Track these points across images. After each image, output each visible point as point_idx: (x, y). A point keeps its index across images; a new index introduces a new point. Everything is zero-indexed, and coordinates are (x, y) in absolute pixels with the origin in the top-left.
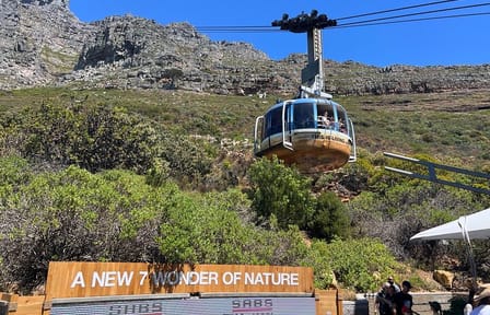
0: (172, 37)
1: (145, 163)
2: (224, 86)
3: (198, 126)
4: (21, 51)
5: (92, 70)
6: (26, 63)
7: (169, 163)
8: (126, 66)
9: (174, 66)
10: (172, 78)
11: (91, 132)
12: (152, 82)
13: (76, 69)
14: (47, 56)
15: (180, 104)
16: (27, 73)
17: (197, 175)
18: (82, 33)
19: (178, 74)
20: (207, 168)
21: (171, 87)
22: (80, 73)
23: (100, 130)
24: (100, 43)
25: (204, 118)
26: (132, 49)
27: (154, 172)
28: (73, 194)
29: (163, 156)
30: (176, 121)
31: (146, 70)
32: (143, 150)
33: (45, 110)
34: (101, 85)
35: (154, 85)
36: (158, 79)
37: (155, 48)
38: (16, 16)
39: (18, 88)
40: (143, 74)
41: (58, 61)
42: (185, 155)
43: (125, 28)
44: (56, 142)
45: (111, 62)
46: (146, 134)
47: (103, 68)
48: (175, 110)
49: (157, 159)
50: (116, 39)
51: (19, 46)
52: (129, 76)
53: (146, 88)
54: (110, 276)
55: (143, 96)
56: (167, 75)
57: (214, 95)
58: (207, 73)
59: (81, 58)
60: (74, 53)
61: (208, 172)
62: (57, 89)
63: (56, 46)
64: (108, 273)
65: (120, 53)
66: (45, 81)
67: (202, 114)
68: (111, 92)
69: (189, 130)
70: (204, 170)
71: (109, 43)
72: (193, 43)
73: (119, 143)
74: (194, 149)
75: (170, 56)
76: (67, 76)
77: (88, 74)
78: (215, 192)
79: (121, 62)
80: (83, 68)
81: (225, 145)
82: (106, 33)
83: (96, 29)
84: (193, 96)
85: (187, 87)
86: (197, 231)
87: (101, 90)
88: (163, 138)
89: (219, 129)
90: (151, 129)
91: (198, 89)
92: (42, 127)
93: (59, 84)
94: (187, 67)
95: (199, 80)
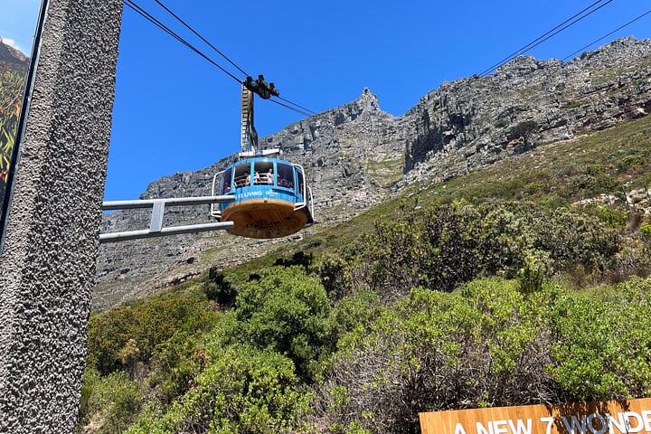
0: (506, 84)
1: (514, 261)
2: (606, 114)
3: (583, 186)
4: (349, 175)
5: (423, 166)
6: (356, 185)
7: (549, 253)
8: (459, 146)
9: (522, 118)
10: (523, 136)
11: (435, 241)
12: (498, 151)
13: (406, 171)
14: (374, 170)
15: (546, 166)
16: (360, 195)
17: (598, 258)
18: (401, 129)
19: (530, 126)
20: (610, 244)
21: (526, 148)
22: (411, 174)
23: (445, 235)
24: (422, 132)
25: (589, 172)
26: (459, 122)
27: (527, 272)
28: (423, 323)
29: (538, 245)
30: (547, 191)
31: (486, 139)
32: (505, 244)
33: (380, 230)
34: (438, 179)
35: (502, 154)
36: (505, 145)
37: (489, 108)
38: (335, 142)
39: (357, 214)
40: (483, 146)
41: (385, 171)
42: (570, 235)
43: (445, 101)
44: (400, 263)
45: (441, 148)
46: (502, 222)
47: (435, 159)
48: (541, 176)
49: (528, 252)
50: (439, 119)
51: (346, 171)
52: (467, 156)
53: (492, 162)
54: (500, 427)
55: (491, 174)
56: (515, 134)
57: (595, 134)
58: (573, 109)
59: (407, 157)
60: (399, 155)
61: (616, 250)
62: (392, 202)
63: (380, 156)
64: (496, 423)
65: (448, 133)
66: (381, 196)
67: (583, 168)
68: (451, 183)
69: (568, 197)
70: (609, 249)
71: (431, 127)
72: (537, 79)
73: (473, 245)
74: (581, 223)
75: (511, 110)
76: (399, 184)
77: (420, 172)
78: (635, 279)
79: (453, 143)
80: (413, 168)
81: (637, 201)
82: (426, 117)
83: (414, 118)
84: (560, 148)
85: (548, 137)
86: (612, 347)
87: (440, 185)
88: (530, 220)
89: (620, 179)
90: (508, 215)
91: (567, 136)
92: (382, 250)
93: (393, 196)
94: (540, 112)
95: (563, 123)
